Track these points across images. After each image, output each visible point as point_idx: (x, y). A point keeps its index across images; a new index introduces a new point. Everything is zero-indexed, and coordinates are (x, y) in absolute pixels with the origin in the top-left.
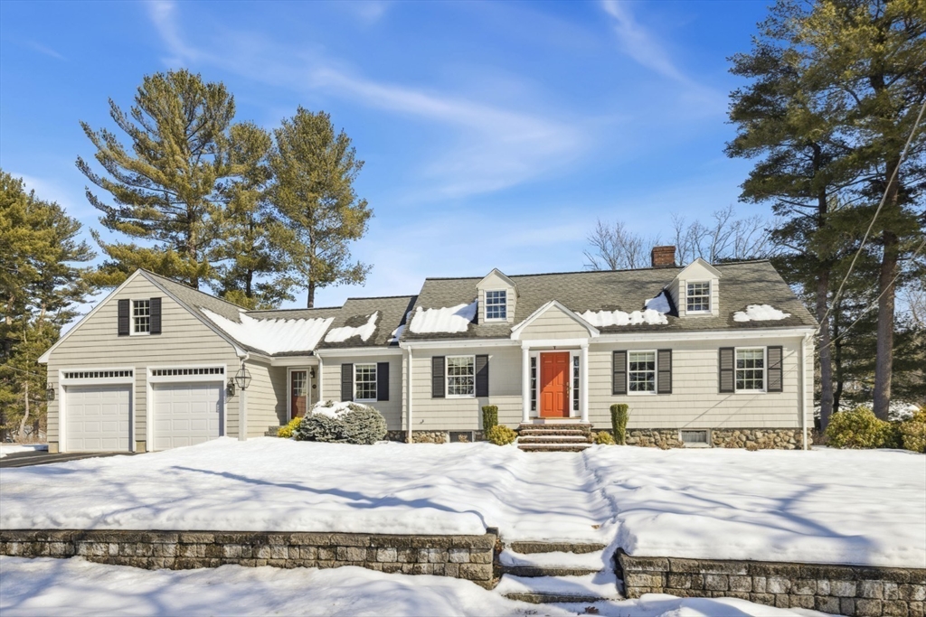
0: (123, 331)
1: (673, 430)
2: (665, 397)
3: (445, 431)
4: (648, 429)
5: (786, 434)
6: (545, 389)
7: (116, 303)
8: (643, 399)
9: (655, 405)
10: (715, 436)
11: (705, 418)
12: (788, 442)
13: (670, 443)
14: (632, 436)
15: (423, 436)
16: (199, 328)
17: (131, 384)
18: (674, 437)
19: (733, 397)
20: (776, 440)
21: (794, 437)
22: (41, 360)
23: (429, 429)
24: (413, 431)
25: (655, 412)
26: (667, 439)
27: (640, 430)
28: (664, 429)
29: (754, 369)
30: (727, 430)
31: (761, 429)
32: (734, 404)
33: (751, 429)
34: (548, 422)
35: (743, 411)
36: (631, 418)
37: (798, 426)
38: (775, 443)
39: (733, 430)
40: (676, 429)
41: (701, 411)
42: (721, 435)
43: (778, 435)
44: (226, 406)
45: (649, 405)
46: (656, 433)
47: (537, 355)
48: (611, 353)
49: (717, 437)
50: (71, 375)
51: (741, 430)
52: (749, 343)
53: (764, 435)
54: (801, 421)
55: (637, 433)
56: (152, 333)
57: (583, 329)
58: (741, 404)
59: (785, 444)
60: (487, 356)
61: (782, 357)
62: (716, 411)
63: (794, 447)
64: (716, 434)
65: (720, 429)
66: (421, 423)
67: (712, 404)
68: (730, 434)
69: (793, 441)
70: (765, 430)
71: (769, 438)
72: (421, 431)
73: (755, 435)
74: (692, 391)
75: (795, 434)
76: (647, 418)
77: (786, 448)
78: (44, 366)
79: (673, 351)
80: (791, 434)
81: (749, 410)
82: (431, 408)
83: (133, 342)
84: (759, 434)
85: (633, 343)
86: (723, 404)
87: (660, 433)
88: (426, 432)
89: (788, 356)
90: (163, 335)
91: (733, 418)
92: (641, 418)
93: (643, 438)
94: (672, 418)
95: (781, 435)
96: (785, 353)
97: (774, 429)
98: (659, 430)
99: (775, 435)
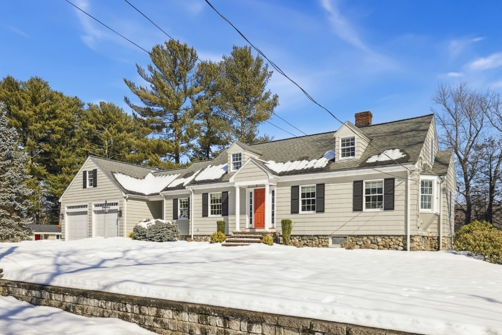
0: (85, 187)
1: (325, 236)
2: (320, 215)
3: (208, 236)
4: (311, 235)
5: (397, 239)
6: (257, 211)
7: (82, 173)
8: (308, 216)
9: (315, 220)
10: (351, 241)
11: (344, 228)
12: (399, 245)
13: (323, 244)
14: (302, 240)
15: (199, 238)
17: (87, 212)
18: (326, 240)
19: (362, 214)
20: (390, 244)
21: (403, 242)
22: (59, 201)
23: (201, 234)
24: (194, 235)
25: (315, 224)
26: (322, 242)
27: (307, 236)
28: (320, 235)
29: (377, 194)
30: (358, 236)
31: (380, 236)
32: (363, 219)
33: (374, 236)
34: (257, 230)
35: (368, 223)
36: (293, 229)
37: (404, 234)
38: (390, 245)
39: (362, 236)
40: (327, 235)
41: (342, 224)
42: (354, 239)
43: (392, 241)
45: (311, 220)
46: (316, 238)
47: (252, 190)
48: (290, 188)
49: (353, 241)
50: (69, 207)
51: (367, 236)
52: (373, 177)
53: (382, 240)
54: (406, 231)
55: (305, 238)
56: (94, 186)
57: (265, 174)
58: (367, 219)
59: (396, 246)
60: (227, 192)
61: (394, 185)
62: (351, 224)
63: (402, 248)
64: (352, 239)
65: (354, 236)
66: (198, 231)
67: (349, 219)
68: (361, 239)
69: (401, 244)
70: (383, 236)
71: (385, 242)
72: (198, 235)
73: (377, 240)
74: (336, 210)
75: (403, 239)
76: (310, 229)
77: (397, 249)
78: (60, 203)
79: (325, 185)
80: (401, 239)
81: (372, 223)
82: (202, 223)
83: (88, 191)
84: (379, 239)
85: (303, 181)
86: (355, 219)
87: (319, 238)
88: (200, 236)
89: (398, 185)
90: (98, 187)
91: (362, 228)
92: (307, 228)
93: (309, 241)
94: (325, 228)
95: (394, 240)
96: (396, 183)
97: (389, 236)
98: (317, 236)
99: (390, 240)
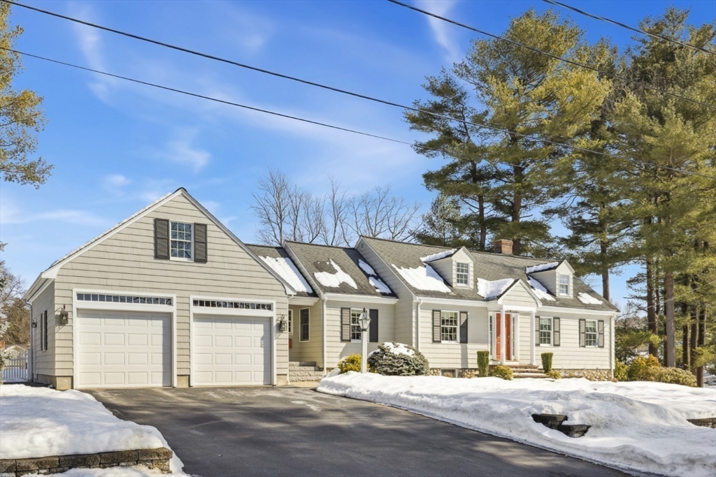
0: (161, 253)
2: (557, 349)
3: (440, 369)
7: (152, 221)
8: (547, 349)
16: (247, 262)
17: (171, 314)
19: (585, 349)
29: (593, 333)
41: (572, 358)
44: (275, 342)
47: (493, 314)
50: (87, 297)
52: (591, 318)
54: (610, 366)
56: (196, 261)
57: (534, 301)
60: (467, 313)
62: (578, 358)
69: (607, 377)
74: (568, 345)
79: (560, 319)
80: (606, 372)
81: (591, 358)
82: (431, 351)
83: (174, 268)
89: (605, 327)
90: (209, 264)
